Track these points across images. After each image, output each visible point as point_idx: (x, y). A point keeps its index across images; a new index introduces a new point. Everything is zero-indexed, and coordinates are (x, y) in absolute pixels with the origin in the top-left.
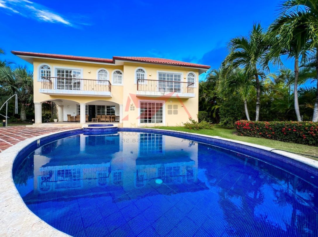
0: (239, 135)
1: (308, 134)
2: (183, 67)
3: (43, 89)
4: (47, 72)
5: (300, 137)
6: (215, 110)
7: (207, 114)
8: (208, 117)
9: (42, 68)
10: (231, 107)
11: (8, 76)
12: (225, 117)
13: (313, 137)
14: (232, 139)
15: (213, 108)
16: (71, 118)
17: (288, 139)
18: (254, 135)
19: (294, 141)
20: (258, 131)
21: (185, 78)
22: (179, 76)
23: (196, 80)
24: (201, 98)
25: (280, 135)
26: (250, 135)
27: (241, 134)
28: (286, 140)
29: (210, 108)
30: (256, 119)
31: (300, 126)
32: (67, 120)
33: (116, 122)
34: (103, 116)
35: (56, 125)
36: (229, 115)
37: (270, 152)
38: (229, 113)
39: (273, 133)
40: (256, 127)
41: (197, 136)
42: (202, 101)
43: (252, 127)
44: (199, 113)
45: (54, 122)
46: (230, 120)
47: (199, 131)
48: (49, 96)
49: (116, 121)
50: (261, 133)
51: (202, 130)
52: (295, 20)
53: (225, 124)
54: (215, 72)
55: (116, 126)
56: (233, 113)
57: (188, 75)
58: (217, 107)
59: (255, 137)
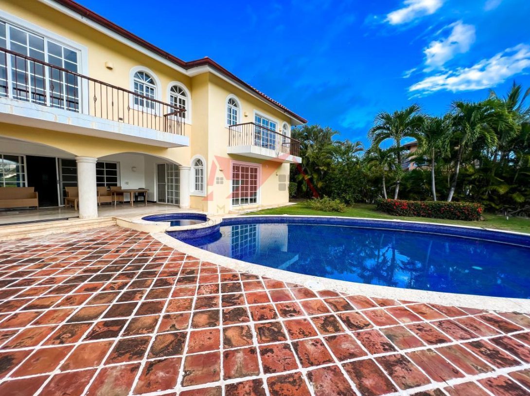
1: (462, 212)
5: (455, 214)
13: (465, 214)
19: (447, 218)
20: (414, 210)
21: (280, 130)
22: (274, 126)
25: (436, 213)
31: (457, 206)
39: (430, 212)
40: (412, 206)
43: (409, 206)
44: (290, 184)
50: (415, 213)
58: (308, 178)
59: (409, 216)
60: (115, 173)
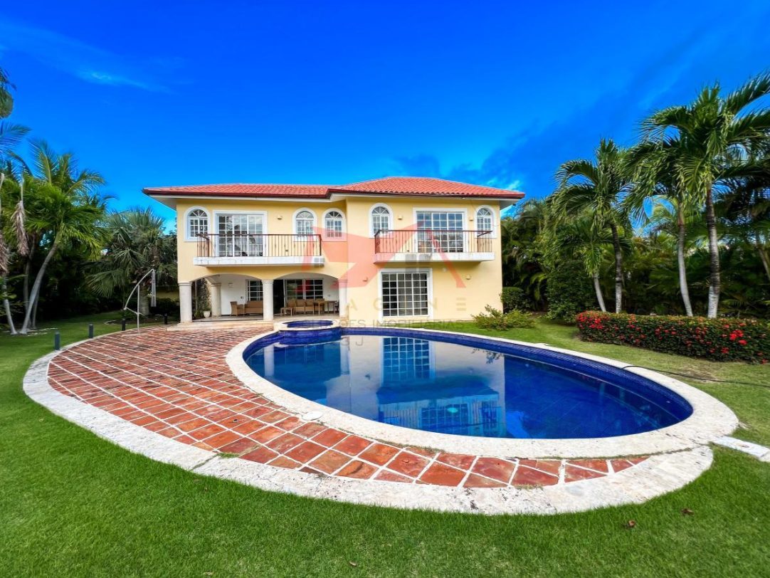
0: (584, 340)
1: (693, 339)
2: (467, 199)
3: (200, 258)
4: (201, 222)
5: (682, 344)
6: (539, 284)
7: (522, 292)
8: (524, 297)
9: (192, 215)
10: (569, 282)
11: (122, 230)
12: (560, 301)
13: (701, 345)
14: (570, 348)
15: (534, 279)
16: (239, 307)
17: (666, 348)
18: (610, 341)
19: (675, 351)
20: (618, 331)
21: (471, 219)
22: (459, 216)
23: (495, 224)
24: (507, 256)
25: (652, 340)
26: (605, 339)
27: (588, 339)
28: (663, 348)
29: (527, 280)
30: (617, 309)
31: (681, 326)
32: (230, 313)
33: (326, 312)
34: (300, 302)
35: (220, 326)
36: (567, 297)
37: (622, 370)
38: (566, 295)
39: (643, 336)
40: (613, 324)
41: (505, 343)
42: (509, 264)
43: (606, 325)
44: (503, 290)
45: (203, 317)
46: (569, 307)
47: (507, 333)
48: (205, 268)
49: (326, 310)
50: (622, 337)
51: (513, 330)
52: (658, 161)
53: (559, 315)
54: (535, 204)
55: (338, 326)
56: (574, 294)
57: (479, 214)
58: (542, 278)
59: (613, 343)
60: (321, 288)
